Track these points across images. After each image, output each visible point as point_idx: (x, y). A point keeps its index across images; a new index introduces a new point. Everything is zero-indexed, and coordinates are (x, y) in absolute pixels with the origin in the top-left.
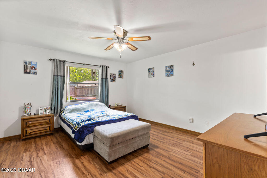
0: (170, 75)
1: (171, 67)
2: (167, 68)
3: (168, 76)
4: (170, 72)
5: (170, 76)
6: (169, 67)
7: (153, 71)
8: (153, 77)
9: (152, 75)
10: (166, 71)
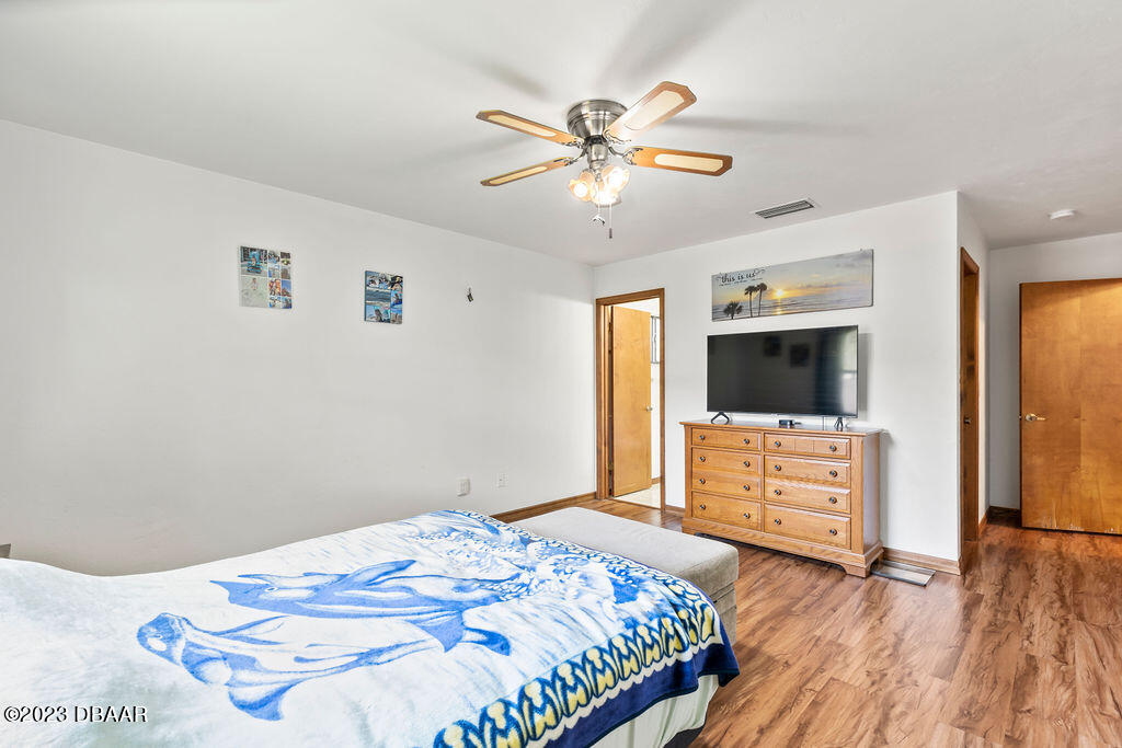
0: (390, 317)
1: (392, 285)
2: (373, 282)
3: (381, 321)
4: (388, 305)
5: (388, 321)
6: (383, 279)
7: (285, 274)
8: (280, 304)
9: (272, 292)
10: (369, 296)
